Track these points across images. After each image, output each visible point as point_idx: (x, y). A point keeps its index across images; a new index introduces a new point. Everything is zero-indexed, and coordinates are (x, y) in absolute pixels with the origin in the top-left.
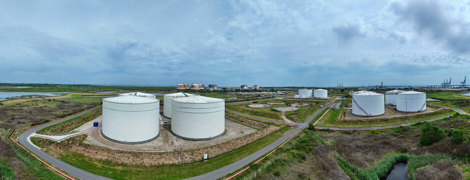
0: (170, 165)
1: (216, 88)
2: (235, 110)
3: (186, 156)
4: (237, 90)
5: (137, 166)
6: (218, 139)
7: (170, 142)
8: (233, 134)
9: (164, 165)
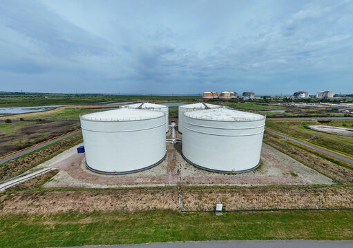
0: (165, 210)
1: (252, 97)
2: (281, 131)
3: (189, 199)
4: (286, 100)
5: (116, 213)
6: (246, 175)
7: (176, 170)
8: (274, 174)
9: (155, 210)
